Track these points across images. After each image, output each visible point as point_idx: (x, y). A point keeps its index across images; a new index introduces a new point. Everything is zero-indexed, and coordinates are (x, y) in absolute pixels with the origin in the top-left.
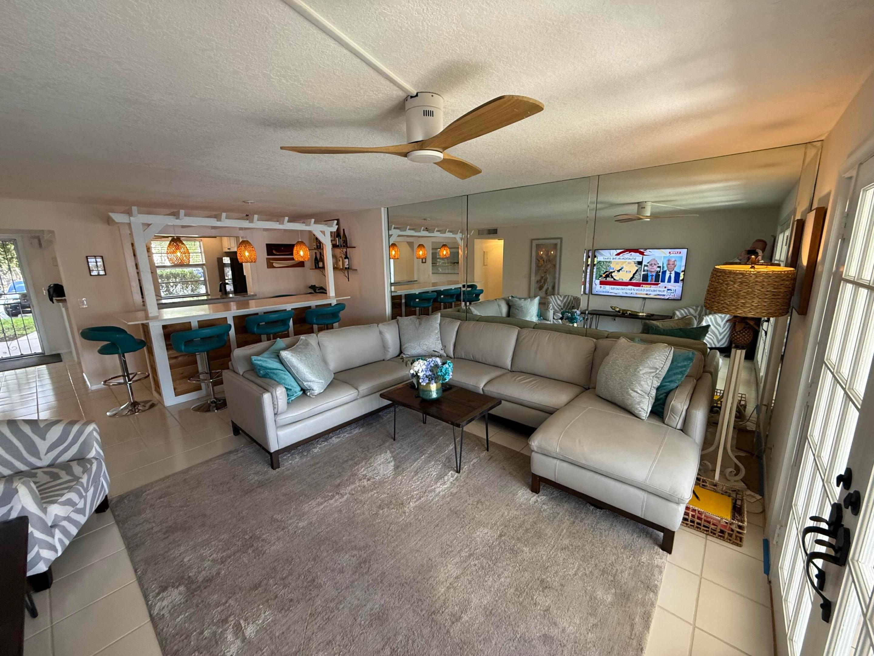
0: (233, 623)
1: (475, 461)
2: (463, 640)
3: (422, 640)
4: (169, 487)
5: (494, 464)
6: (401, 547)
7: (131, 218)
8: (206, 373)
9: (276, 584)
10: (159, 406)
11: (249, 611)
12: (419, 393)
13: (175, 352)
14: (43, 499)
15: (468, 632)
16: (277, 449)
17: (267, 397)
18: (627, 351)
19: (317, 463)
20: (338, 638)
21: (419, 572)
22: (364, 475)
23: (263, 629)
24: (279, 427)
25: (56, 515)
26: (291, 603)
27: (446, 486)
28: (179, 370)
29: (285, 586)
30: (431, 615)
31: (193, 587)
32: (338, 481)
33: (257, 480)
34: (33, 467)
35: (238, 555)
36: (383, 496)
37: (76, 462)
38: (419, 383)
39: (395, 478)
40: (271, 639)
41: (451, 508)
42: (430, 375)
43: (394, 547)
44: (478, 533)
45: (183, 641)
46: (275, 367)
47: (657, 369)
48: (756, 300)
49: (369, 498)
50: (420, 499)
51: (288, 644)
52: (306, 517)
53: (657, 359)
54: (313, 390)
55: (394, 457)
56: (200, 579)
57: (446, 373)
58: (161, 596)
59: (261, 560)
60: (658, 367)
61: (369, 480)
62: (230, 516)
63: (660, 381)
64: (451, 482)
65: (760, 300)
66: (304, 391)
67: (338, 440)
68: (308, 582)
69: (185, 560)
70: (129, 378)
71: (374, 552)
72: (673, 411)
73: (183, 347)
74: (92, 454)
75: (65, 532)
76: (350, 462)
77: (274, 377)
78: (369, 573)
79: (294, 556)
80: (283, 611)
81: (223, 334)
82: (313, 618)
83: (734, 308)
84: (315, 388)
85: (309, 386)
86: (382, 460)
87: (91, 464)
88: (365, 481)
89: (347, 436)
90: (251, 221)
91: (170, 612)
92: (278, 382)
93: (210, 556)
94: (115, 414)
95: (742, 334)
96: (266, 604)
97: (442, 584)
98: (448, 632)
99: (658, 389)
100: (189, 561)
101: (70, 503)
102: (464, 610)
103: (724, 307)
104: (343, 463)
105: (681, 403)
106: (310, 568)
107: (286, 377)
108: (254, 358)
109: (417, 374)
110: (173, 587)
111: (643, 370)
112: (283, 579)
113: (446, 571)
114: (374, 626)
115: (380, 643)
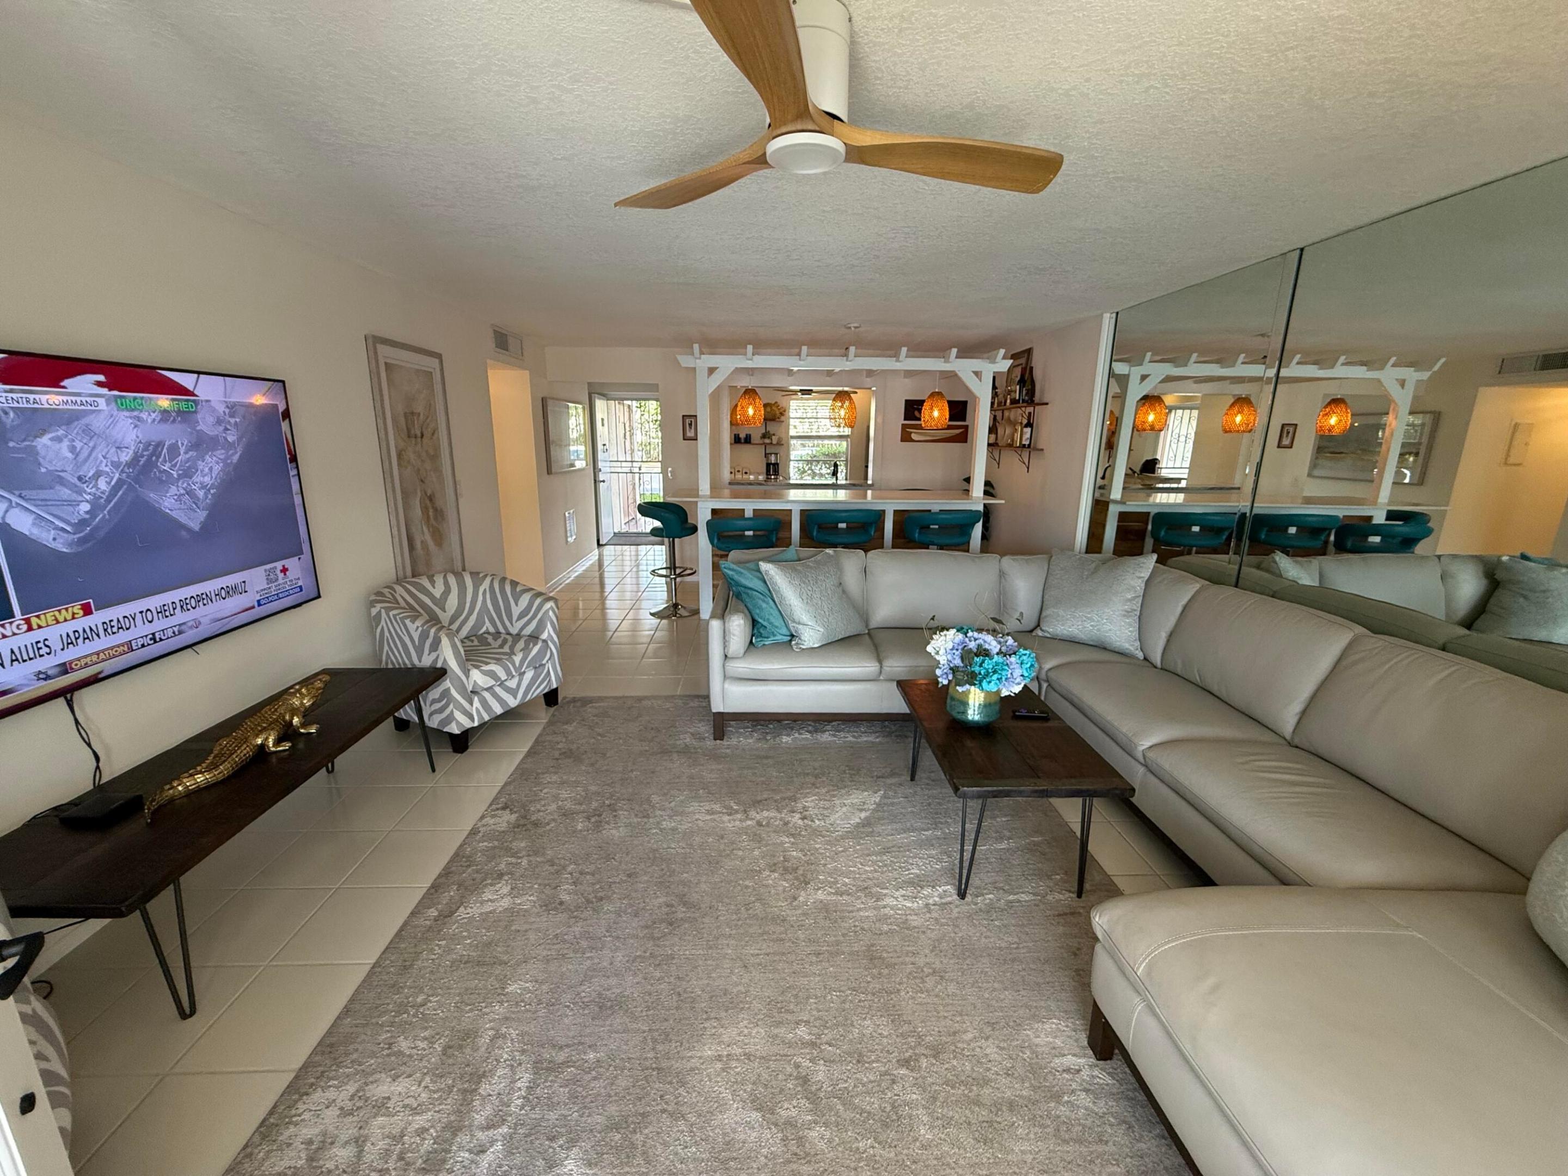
1: (1024, 897)
3: (605, 1088)
4: (613, 708)
6: (731, 942)
7: (693, 360)
9: (572, 874)
11: (525, 882)
14: (465, 659)
16: (722, 710)
17: (717, 628)
21: (711, 997)
22: (804, 807)
23: (511, 911)
24: (727, 677)
25: (477, 682)
26: (559, 906)
27: (909, 905)
29: (574, 883)
30: (654, 1069)
31: (521, 822)
32: (763, 796)
33: (686, 743)
35: (581, 816)
36: (794, 853)
37: (526, 638)
40: (506, 927)
41: (872, 945)
43: (724, 935)
44: (868, 1022)
45: (463, 867)
46: (750, 585)
49: (774, 844)
50: (842, 895)
51: (509, 946)
52: (679, 818)
54: (803, 639)
56: (534, 818)
58: (497, 812)
59: (591, 836)
61: (803, 818)
62: (620, 769)
64: (927, 905)
66: (791, 637)
68: (596, 897)
69: (543, 791)
70: (675, 571)
71: (695, 920)
73: (716, 541)
74: (545, 635)
75: (485, 705)
76: (809, 779)
77: (747, 600)
78: (657, 942)
79: (619, 855)
80: (544, 908)
81: (771, 532)
82: (555, 941)
84: (806, 637)
85: (799, 632)
86: (857, 801)
87: (536, 645)
88: (798, 816)
90: (846, 358)
91: (487, 832)
92: (749, 610)
93: (563, 801)
96: (542, 887)
97: (719, 1043)
100: (546, 794)
101: (494, 675)
104: (799, 775)
106: (615, 883)
107: (764, 605)
108: (725, 564)
110: (511, 811)
112: (581, 873)
113: (746, 1031)
114: (586, 1012)
115: (568, 1037)
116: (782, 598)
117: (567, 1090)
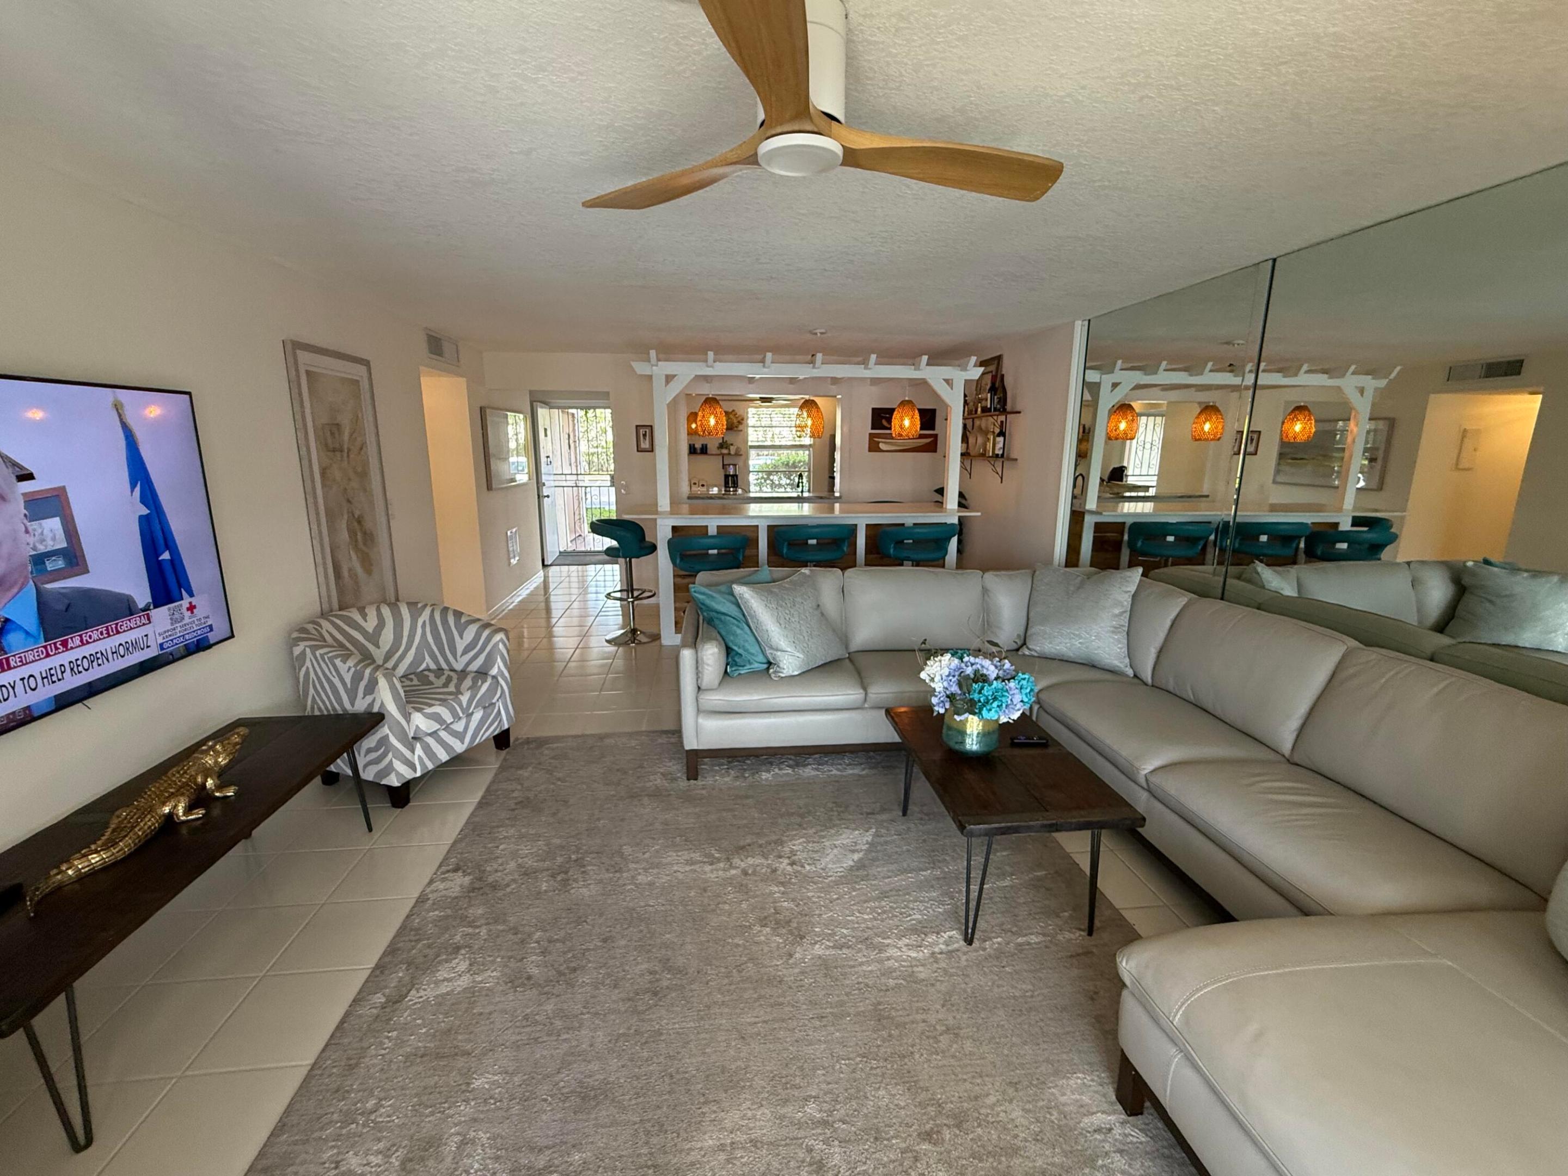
1: (1034, 939)
4: (572, 749)
5: (1075, 972)
6: (725, 1011)
7: (654, 368)
9: (538, 942)
10: (657, 642)
11: (485, 955)
14: (406, 701)
16: (696, 747)
17: (688, 655)
21: (708, 1076)
22: (792, 851)
23: (472, 991)
24: (701, 711)
25: (420, 727)
26: (526, 981)
27: (914, 955)
28: (684, 596)
29: (542, 953)
31: (477, 885)
32: (747, 841)
33: (657, 785)
35: (545, 874)
36: (785, 904)
37: (474, 674)
39: (837, 883)
40: (466, 1011)
41: (879, 1003)
43: (716, 1003)
46: (723, 610)
49: (764, 895)
50: (841, 948)
51: (471, 1033)
52: (657, 871)
55: (872, 845)
56: (491, 879)
58: (447, 875)
59: (558, 897)
61: (792, 863)
62: (586, 818)
64: (933, 953)
66: (768, 665)
67: (814, 774)
68: (568, 968)
69: (500, 847)
70: (632, 594)
71: (682, 988)
73: (678, 561)
74: (494, 671)
75: (429, 751)
76: (795, 820)
77: (720, 626)
78: (642, 1016)
79: (591, 917)
80: (509, 985)
81: (738, 551)
84: (782, 664)
85: (774, 659)
86: (847, 841)
88: (786, 861)
89: (835, 772)
90: (814, 366)
91: (436, 899)
93: (522, 858)
100: (502, 851)
101: (438, 718)
104: (782, 815)
106: (589, 950)
110: (463, 872)
112: (550, 941)
116: (758, 622)
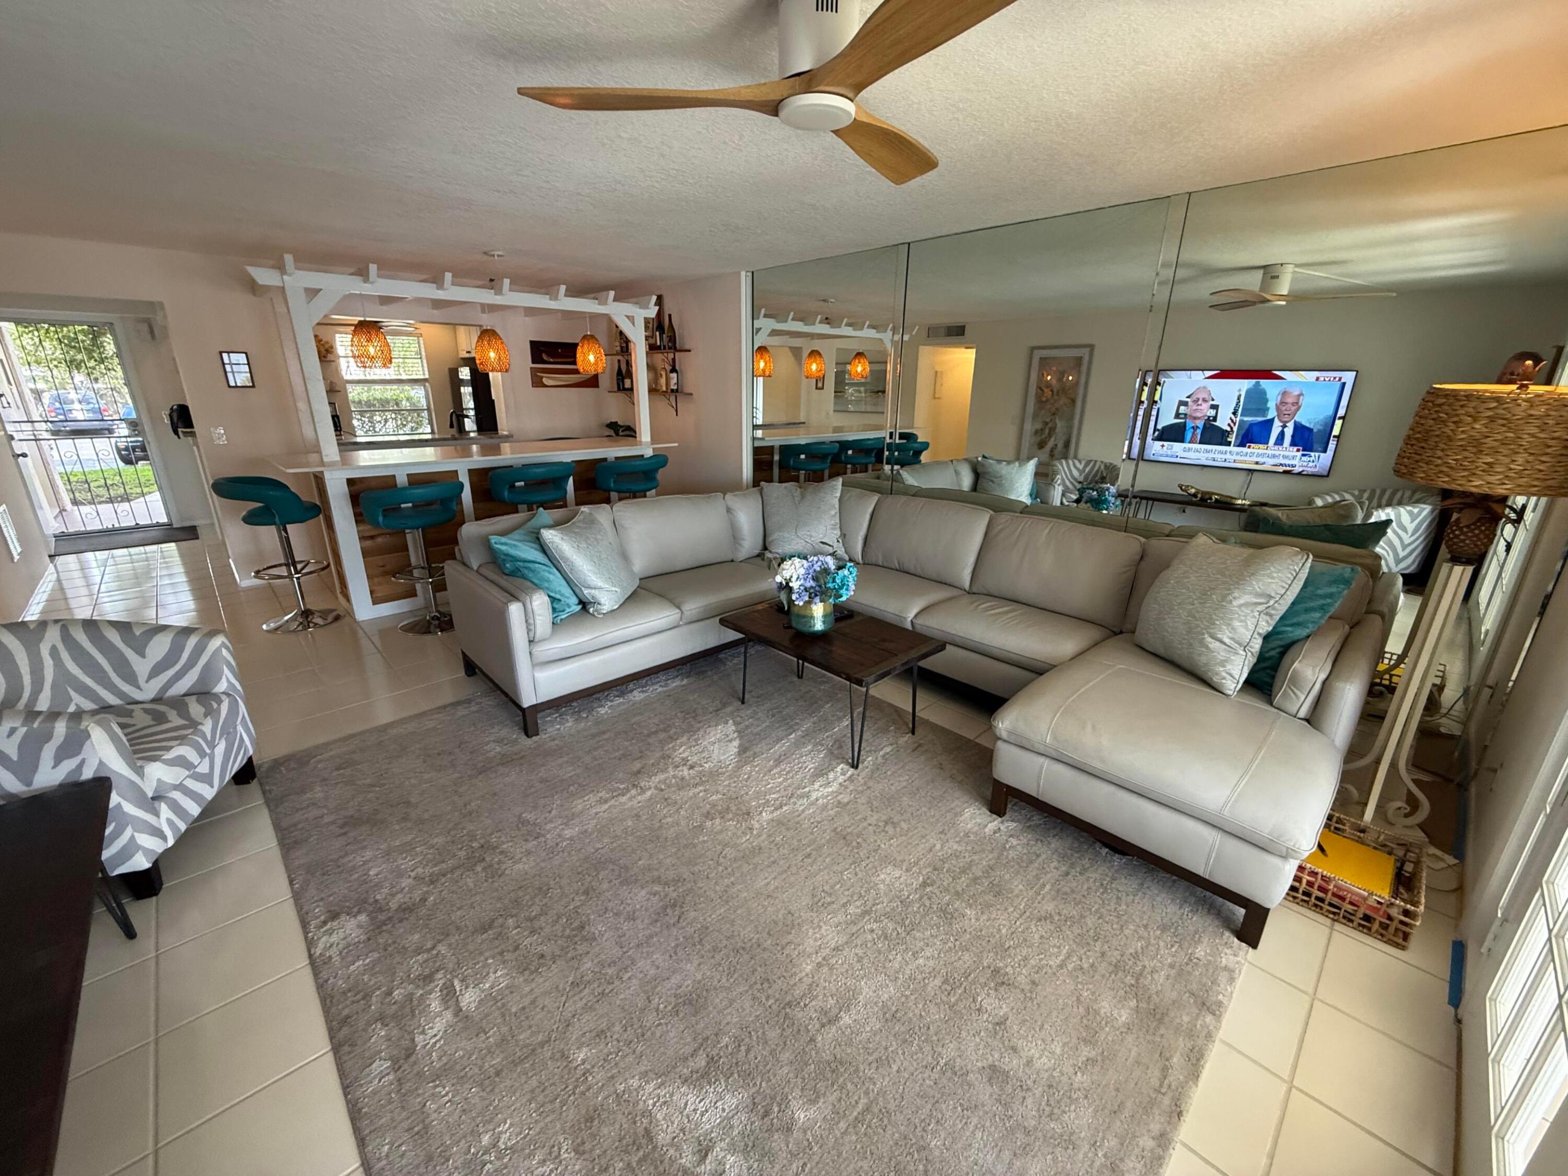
0: (441, 982)
1: (888, 749)
2: (838, 1056)
3: (764, 1049)
4: (354, 752)
5: (923, 758)
6: (739, 887)
7: (285, 277)
8: (423, 568)
9: (518, 927)
10: (347, 620)
11: (470, 965)
12: (790, 620)
13: (370, 527)
14: (135, 752)
15: (850, 1043)
16: (535, 703)
17: (515, 609)
18: (1210, 561)
19: (604, 733)
20: (617, 1028)
21: (768, 933)
22: (683, 759)
23: (490, 999)
24: (537, 664)
25: (159, 780)
26: (541, 961)
27: (830, 790)
28: (379, 560)
29: (533, 932)
30: (784, 1008)
31: (382, 917)
32: (637, 765)
33: (499, 753)
34: (130, 701)
35: (458, 872)
36: (714, 797)
37: (194, 698)
38: (791, 602)
39: (739, 767)
40: (503, 1015)
41: (836, 829)
42: (812, 587)
43: (727, 886)
44: (882, 876)
45: (358, 1002)
46: (530, 558)
47: (1271, 597)
48: (1520, 459)
49: (691, 798)
50: (781, 807)
51: (530, 1027)
52: (577, 821)
53: (1273, 578)
54: (599, 604)
55: (739, 732)
56: (393, 905)
57: (843, 585)
58: (328, 926)
59: (496, 884)
60: (1273, 594)
61: (691, 767)
62: (449, 808)
63: (1273, 623)
64: (840, 784)
65: (1531, 458)
66: (584, 604)
67: (642, 696)
68: (573, 930)
69: (371, 873)
70: (295, 568)
71: (690, 890)
72: (1295, 682)
73: (381, 519)
74: (222, 687)
75: (176, 808)
76: (662, 736)
77: (531, 575)
78: (680, 925)
79: (552, 883)
80: (527, 973)
81: (450, 499)
82: (576, 990)
83: (1466, 473)
84: (602, 601)
85: (593, 597)
86: (718, 736)
87: (220, 702)
88: (685, 768)
89: (660, 689)
90: (499, 292)
91: (341, 953)
92: (536, 585)
93: (412, 871)
94: (276, 629)
95: (1472, 531)
96: (500, 957)
97: (808, 957)
98: (812, 1040)
99: (1267, 638)
100: (377, 875)
101: (182, 762)
102: (845, 1006)
103: (1441, 472)
104: (649, 736)
105: (1314, 667)
106: (578, 907)
107: (551, 577)
108: (494, 539)
109: (787, 584)
110: (348, 914)
111: (1241, 598)
112: (531, 920)
113: (818, 936)
114: (681, 1015)
115: (688, 1044)
116: (572, 564)
117: (736, 1075)
